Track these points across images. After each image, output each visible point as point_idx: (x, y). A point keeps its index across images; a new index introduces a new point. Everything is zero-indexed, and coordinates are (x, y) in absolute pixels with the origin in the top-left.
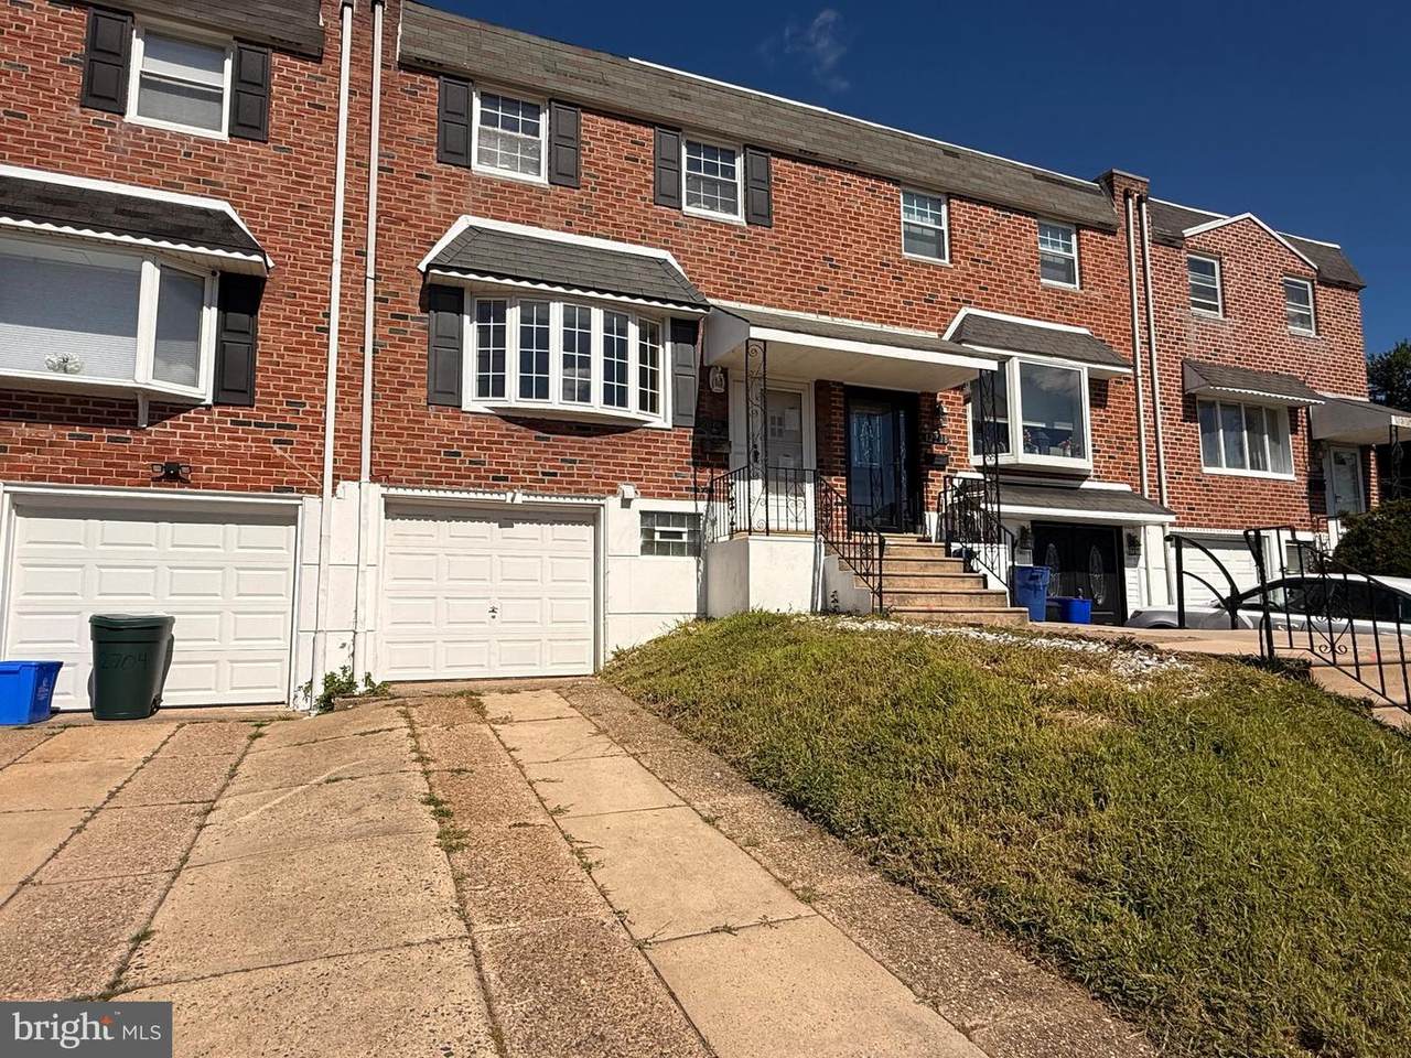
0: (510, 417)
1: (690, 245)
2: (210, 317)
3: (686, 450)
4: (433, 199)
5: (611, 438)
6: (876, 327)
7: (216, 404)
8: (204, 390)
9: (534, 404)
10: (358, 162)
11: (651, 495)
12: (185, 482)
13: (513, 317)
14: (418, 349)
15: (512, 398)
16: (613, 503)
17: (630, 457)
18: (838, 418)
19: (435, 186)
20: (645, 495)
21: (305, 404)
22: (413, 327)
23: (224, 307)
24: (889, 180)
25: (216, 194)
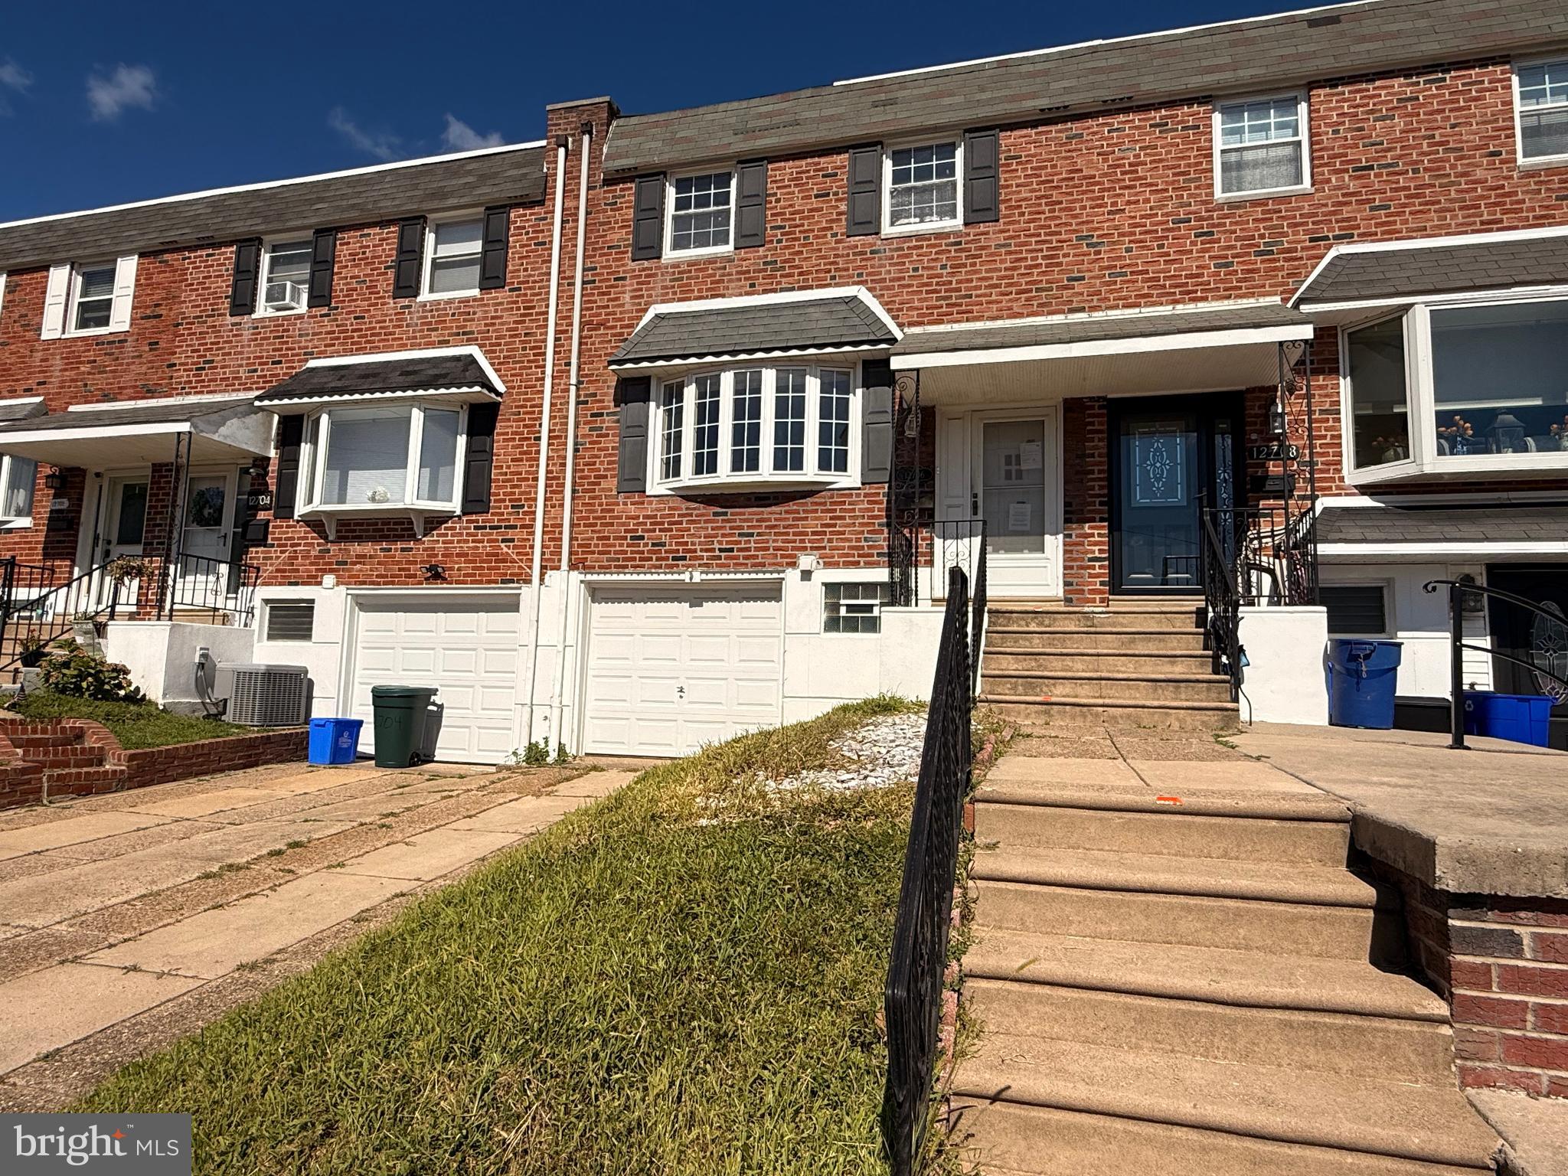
0: (689, 496)
1: (888, 271)
2: (462, 441)
3: (880, 509)
4: (627, 296)
5: (792, 506)
6: (1165, 310)
7: (464, 513)
8: (455, 505)
9: (705, 480)
10: (567, 281)
11: (836, 565)
12: (444, 580)
13: (690, 393)
14: (611, 442)
15: (688, 477)
16: (792, 576)
17: (812, 525)
18: (1097, 446)
19: (630, 284)
20: (828, 565)
21: (522, 505)
22: (608, 422)
23: (470, 434)
24: (1190, 102)
25: (470, 341)
